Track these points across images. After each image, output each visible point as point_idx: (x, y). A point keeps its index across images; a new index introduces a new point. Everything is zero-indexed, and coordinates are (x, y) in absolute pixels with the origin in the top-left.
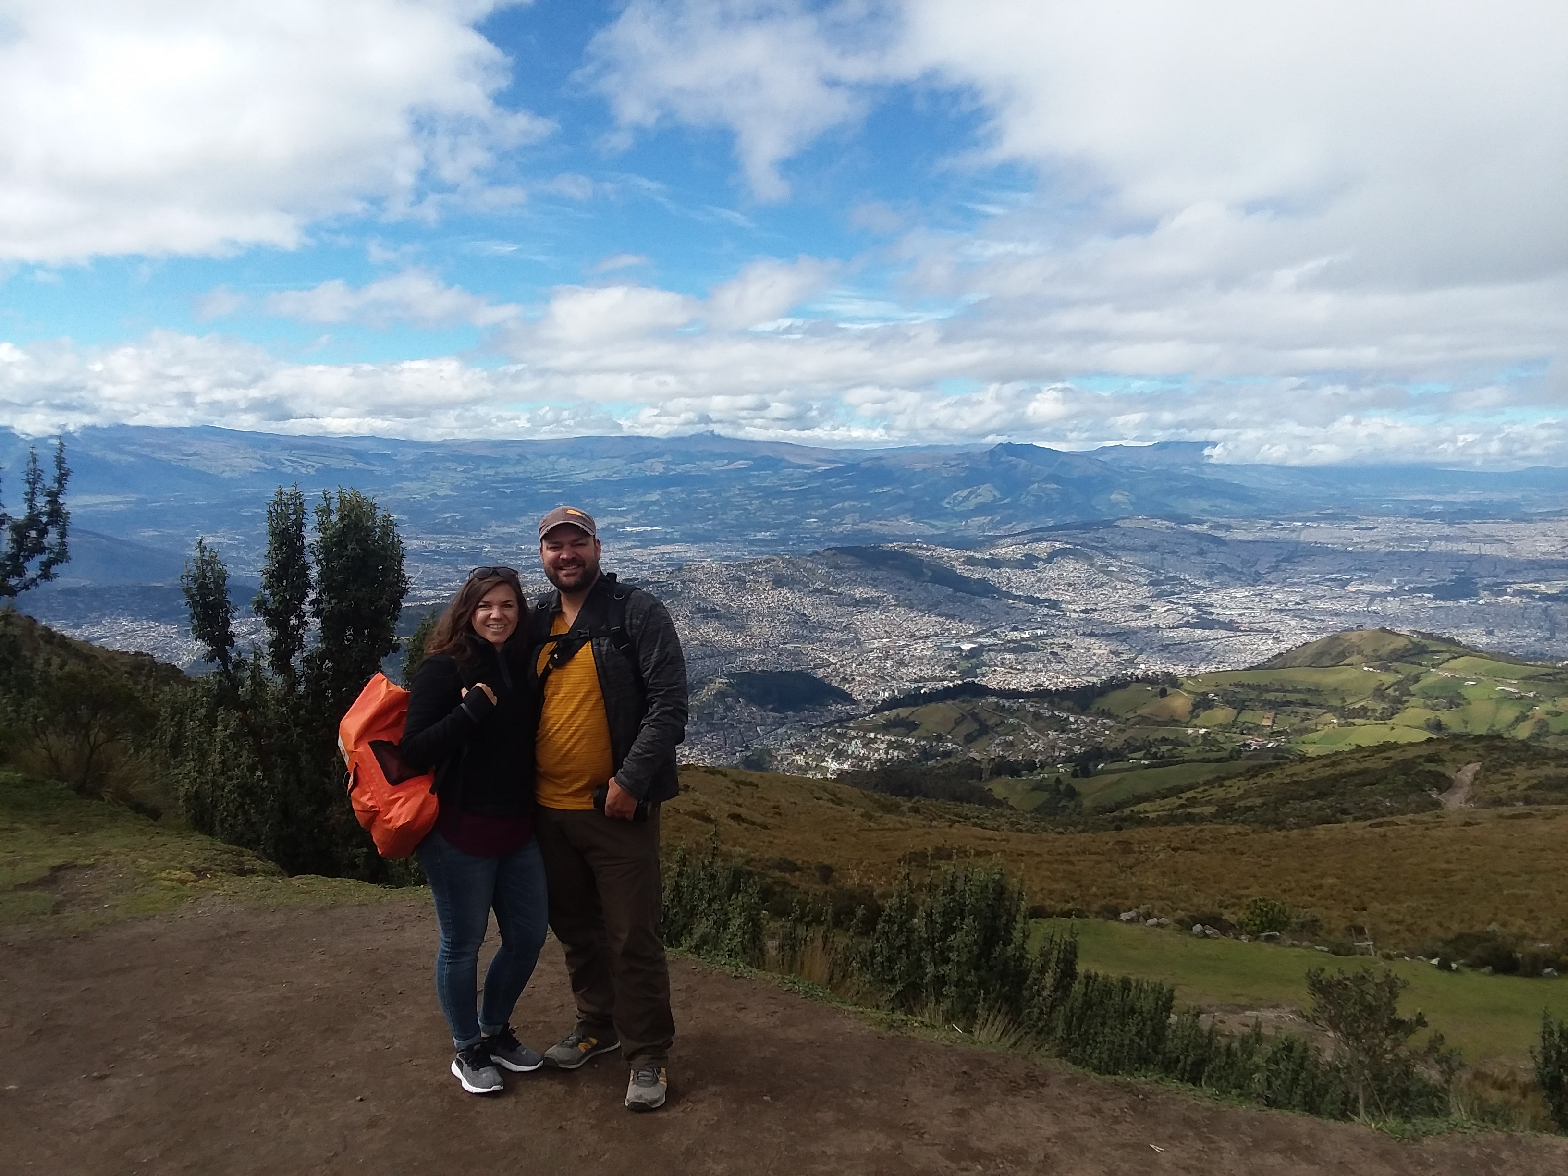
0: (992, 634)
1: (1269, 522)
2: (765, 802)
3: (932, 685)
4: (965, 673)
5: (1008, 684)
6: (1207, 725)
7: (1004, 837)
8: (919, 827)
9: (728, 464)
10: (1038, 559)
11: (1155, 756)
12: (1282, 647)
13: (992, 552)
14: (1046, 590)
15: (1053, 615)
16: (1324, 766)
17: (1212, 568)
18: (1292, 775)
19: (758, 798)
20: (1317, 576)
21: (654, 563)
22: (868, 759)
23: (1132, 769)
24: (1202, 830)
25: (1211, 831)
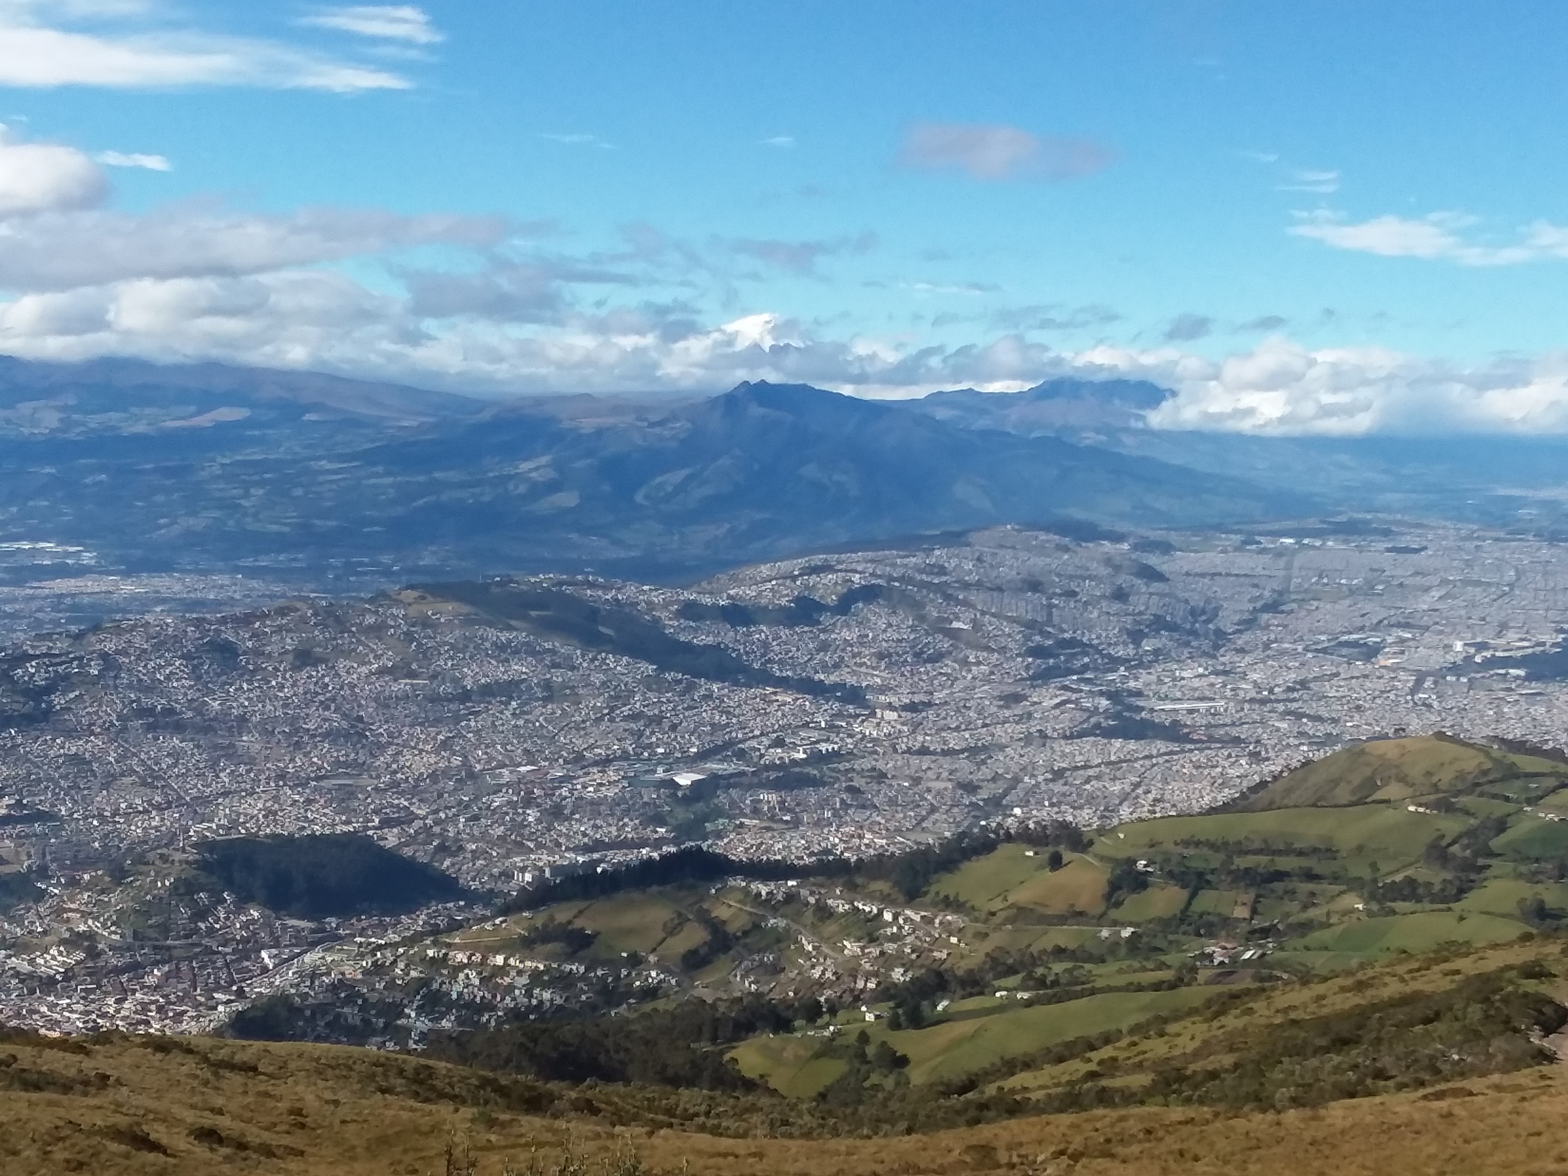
0: (735, 754)
1: (1237, 538)
2: (271, 1103)
3: (618, 857)
4: (683, 831)
5: (767, 851)
6: (1135, 919)
7: (753, 1150)
8: (587, 1138)
9: (199, 413)
10: (821, 607)
11: (1041, 983)
12: (1266, 771)
13: (732, 592)
14: (836, 666)
15: (850, 716)
16: (1343, 989)
17: (1140, 623)
18: (1286, 1010)
19: (260, 1094)
20: (1323, 638)
21: (39, 615)
22: (493, 1008)
23: (1001, 1008)
24: (1122, 1119)
25: (1141, 1119)
